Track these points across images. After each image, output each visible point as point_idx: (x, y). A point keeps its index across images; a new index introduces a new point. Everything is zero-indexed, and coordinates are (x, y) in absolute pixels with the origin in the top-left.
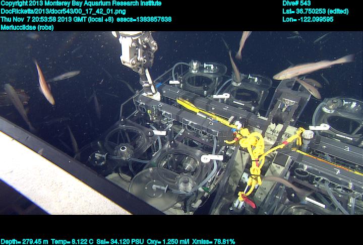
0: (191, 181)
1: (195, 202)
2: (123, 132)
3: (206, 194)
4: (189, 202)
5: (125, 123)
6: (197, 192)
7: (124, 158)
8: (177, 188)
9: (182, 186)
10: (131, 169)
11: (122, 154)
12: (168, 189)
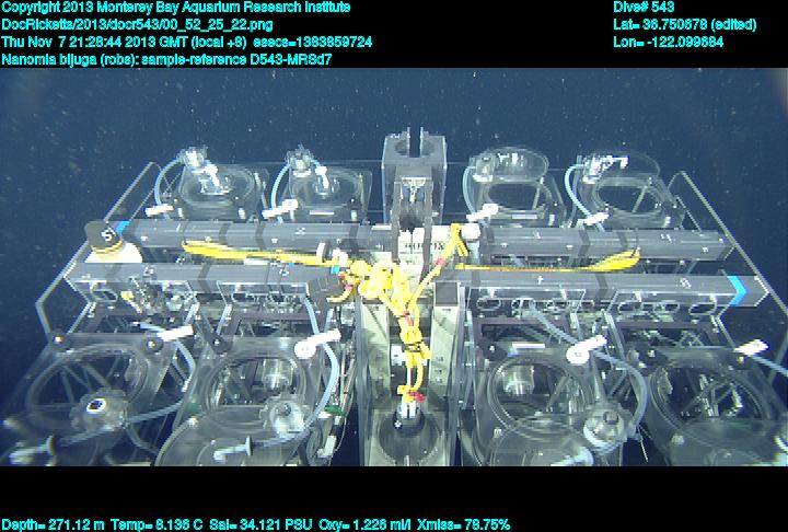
0: (295, 407)
1: (322, 445)
2: (76, 367)
3: (338, 420)
4: (310, 452)
5: (70, 343)
6: (318, 424)
7: (109, 428)
8: (272, 433)
9: (280, 426)
10: (138, 443)
11: (98, 420)
12: (253, 446)
